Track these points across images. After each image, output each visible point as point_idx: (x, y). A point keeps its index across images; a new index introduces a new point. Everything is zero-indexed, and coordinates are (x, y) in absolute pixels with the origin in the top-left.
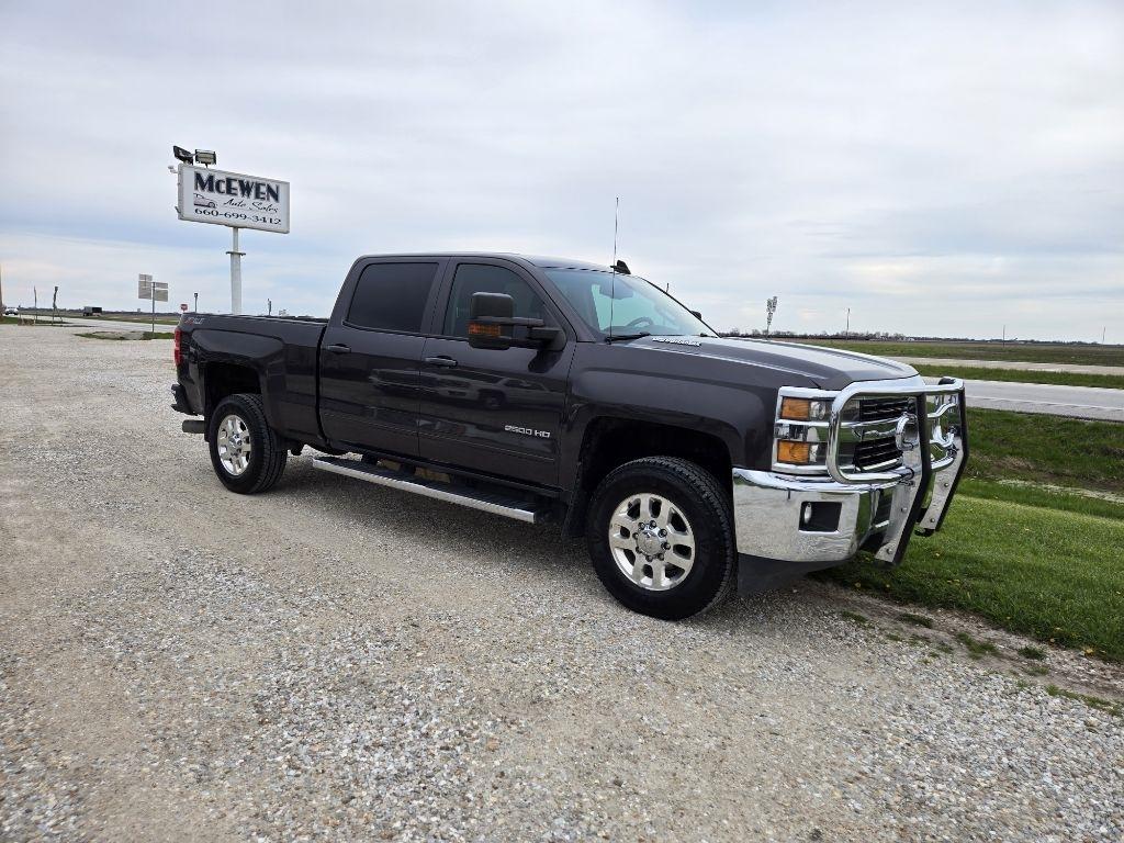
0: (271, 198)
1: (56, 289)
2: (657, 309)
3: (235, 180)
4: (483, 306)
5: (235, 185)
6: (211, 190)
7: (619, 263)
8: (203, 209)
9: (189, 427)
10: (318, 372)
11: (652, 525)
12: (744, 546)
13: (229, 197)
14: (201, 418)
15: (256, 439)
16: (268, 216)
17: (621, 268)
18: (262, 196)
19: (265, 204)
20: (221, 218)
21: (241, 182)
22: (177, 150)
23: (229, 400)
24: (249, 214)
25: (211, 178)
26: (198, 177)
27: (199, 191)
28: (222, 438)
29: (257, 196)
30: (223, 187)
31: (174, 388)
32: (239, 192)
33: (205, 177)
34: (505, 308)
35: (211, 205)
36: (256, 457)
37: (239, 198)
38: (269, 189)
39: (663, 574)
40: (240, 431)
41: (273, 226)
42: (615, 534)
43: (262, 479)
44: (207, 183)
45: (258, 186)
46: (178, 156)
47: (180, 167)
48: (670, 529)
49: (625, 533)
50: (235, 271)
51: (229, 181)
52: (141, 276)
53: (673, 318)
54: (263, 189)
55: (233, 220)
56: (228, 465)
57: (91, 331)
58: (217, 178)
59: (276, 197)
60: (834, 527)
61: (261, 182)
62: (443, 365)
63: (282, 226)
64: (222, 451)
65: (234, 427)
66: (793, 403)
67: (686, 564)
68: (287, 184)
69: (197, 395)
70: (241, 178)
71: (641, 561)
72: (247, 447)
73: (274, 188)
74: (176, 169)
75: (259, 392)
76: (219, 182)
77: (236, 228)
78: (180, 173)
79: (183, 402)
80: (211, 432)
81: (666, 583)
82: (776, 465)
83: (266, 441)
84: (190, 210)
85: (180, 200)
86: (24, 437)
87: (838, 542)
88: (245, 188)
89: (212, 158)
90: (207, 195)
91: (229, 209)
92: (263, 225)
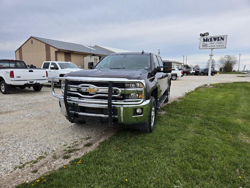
1: (245, 66)
5: (213, 39)
6: (207, 41)
8: (204, 46)
13: (211, 42)
16: (220, 45)
18: (219, 40)
19: (220, 42)
20: (208, 47)
21: (214, 38)
22: (201, 34)
24: (215, 45)
25: (207, 39)
26: (204, 39)
27: (204, 42)
30: (210, 40)
35: (206, 45)
37: (213, 42)
41: (222, 47)
45: (218, 38)
51: (211, 38)
54: (220, 38)
55: (211, 47)
59: (223, 39)
68: (227, 35)
70: (214, 37)
73: (223, 37)
74: (200, 38)
77: (212, 49)
84: (201, 47)
88: (215, 39)
89: (208, 34)
90: (206, 43)
91: (211, 45)
92: (219, 47)
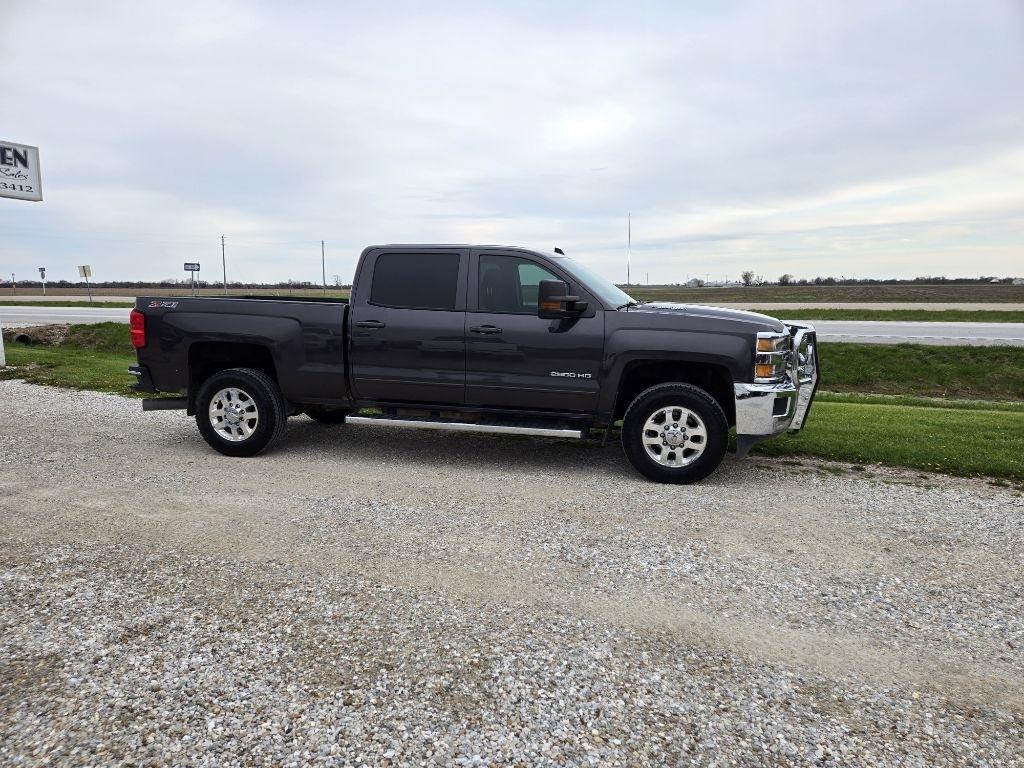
0: (19, 164)
11: (674, 426)
12: (739, 430)
16: (17, 183)
18: (9, 161)
19: (13, 170)
23: (224, 376)
29: (3, 162)
34: (562, 289)
38: (16, 154)
40: (239, 402)
41: (23, 194)
42: (644, 436)
45: (3, 151)
54: (9, 154)
56: (223, 434)
59: (25, 163)
60: (783, 411)
61: (6, 146)
62: (489, 332)
63: (34, 194)
64: (215, 421)
66: (763, 341)
68: (36, 149)
73: (22, 153)
80: (199, 407)
82: (757, 380)
92: (13, 193)
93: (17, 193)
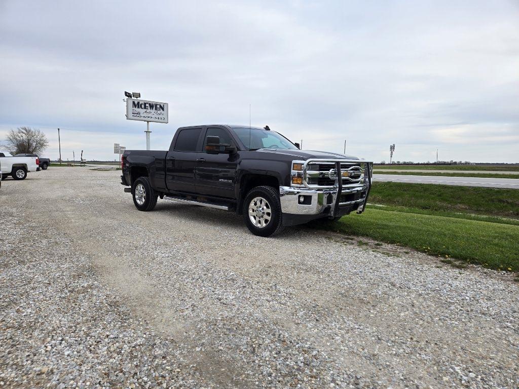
0: (161, 110)
1: (82, 151)
2: (281, 142)
3: (147, 103)
4: (210, 140)
5: (147, 105)
6: (138, 107)
7: (267, 127)
8: (135, 115)
9: (126, 190)
10: (166, 170)
11: (260, 207)
12: (284, 211)
13: (145, 110)
14: (130, 187)
15: (147, 192)
16: (160, 116)
17: (267, 128)
18: (158, 109)
19: (159, 112)
20: (142, 118)
21: (150, 104)
22: (126, 93)
23: (139, 179)
24: (153, 116)
25: (138, 103)
26: (134, 102)
27: (134, 108)
28: (137, 192)
29: (156, 109)
30: (143, 106)
31: (121, 176)
32: (149, 108)
33: (136, 103)
34: (217, 140)
35: (139, 113)
36: (147, 198)
37: (149, 110)
38: (160, 106)
39: (264, 222)
40: (142, 189)
41: (162, 121)
42: (250, 211)
43: (149, 206)
44: (137, 105)
45: (156, 105)
46: (126, 95)
47: (127, 99)
48: (265, 207)
49: (253, 211)
50: (148, 138)
51: (145, 104)
52: (115, 144)
53: (286, 145)
54: (158, 106)
55: (147, 119)
56: (138, 201)
57: (96, 168)
58: (140, 103)
59: (163, 110)
60: (310, 203)
61: (157, 103)
62: (202, 161)
63: (166, 121)
64: (137, 197)
65: (140, 188)
66: (296, 165)
67: (269, 218)
68: (168, 104)
69: (129, 179)
70: (150, 103)
71: (258, 219)
72: (144, 195)
73: (162, 106)
74: (126, 100)
75: (148, 176)
76: (141, 104)
77: (148, 122)
78: (127, 102)
79: (124, 182)
80: (133, 191)
81: (264, 225)
82: (292, 185)
83: (150, 192)
84: (131, 116)
85: (127, 112)
86: (73, 198)
87: (313, 209)
88: (151, 106)
89: (139, 95)
90: (137, 110)
91: (145, 115)
92: (158, 120)
93: (160, 120)
